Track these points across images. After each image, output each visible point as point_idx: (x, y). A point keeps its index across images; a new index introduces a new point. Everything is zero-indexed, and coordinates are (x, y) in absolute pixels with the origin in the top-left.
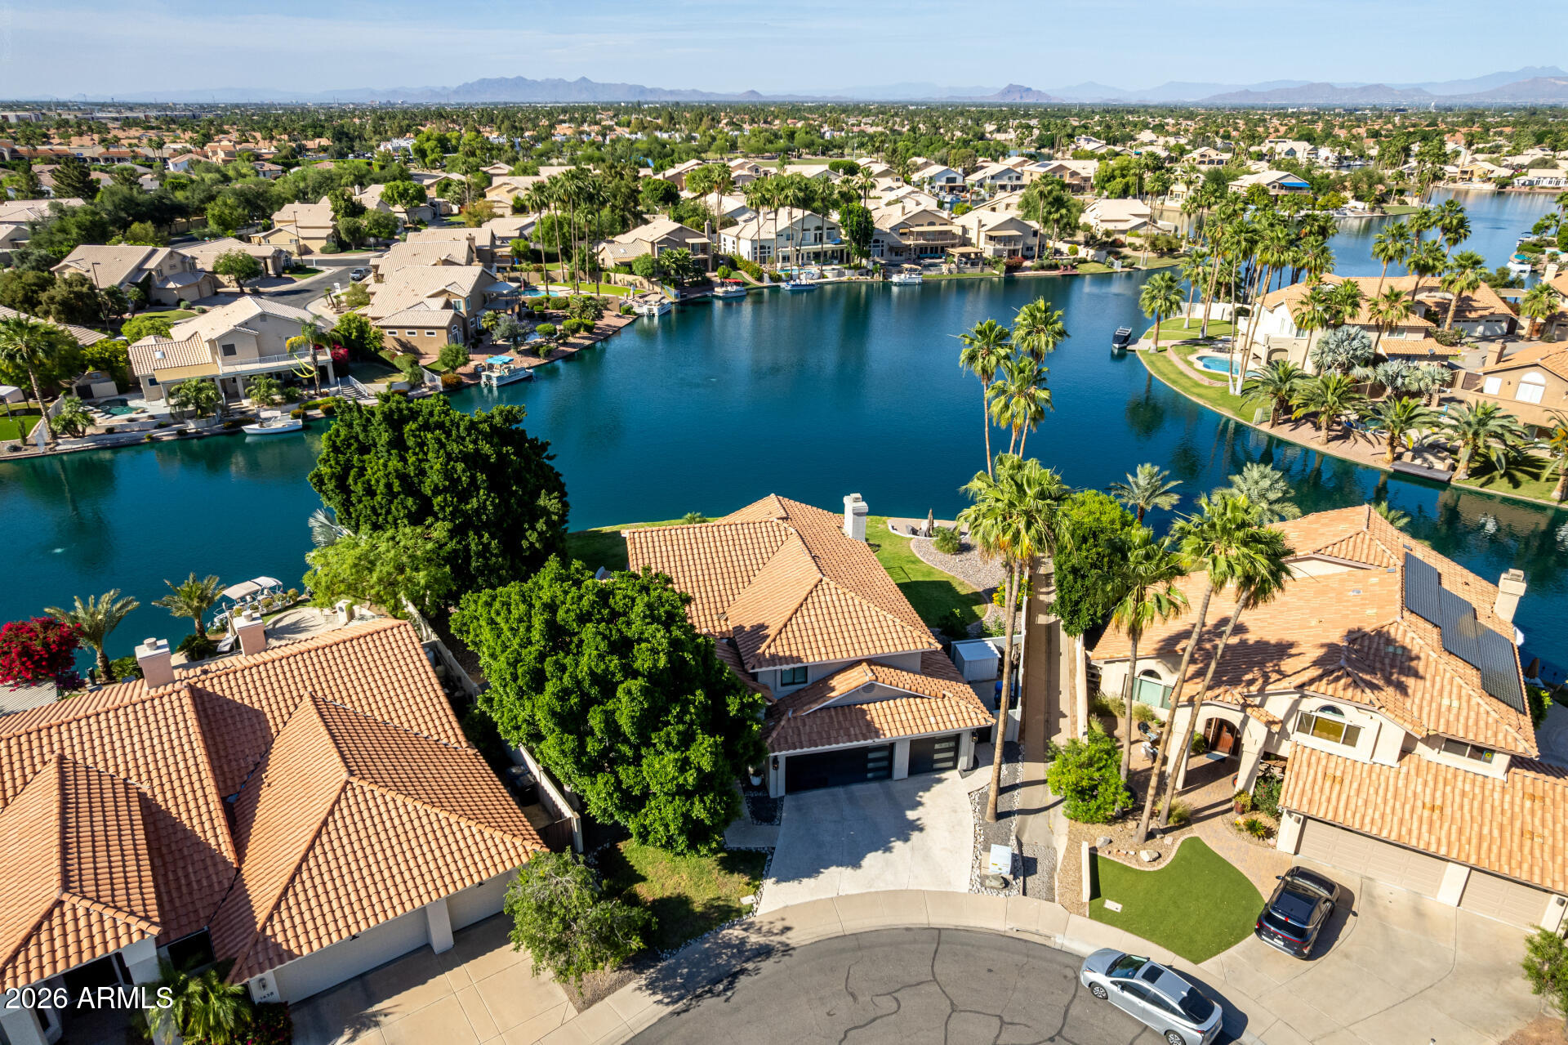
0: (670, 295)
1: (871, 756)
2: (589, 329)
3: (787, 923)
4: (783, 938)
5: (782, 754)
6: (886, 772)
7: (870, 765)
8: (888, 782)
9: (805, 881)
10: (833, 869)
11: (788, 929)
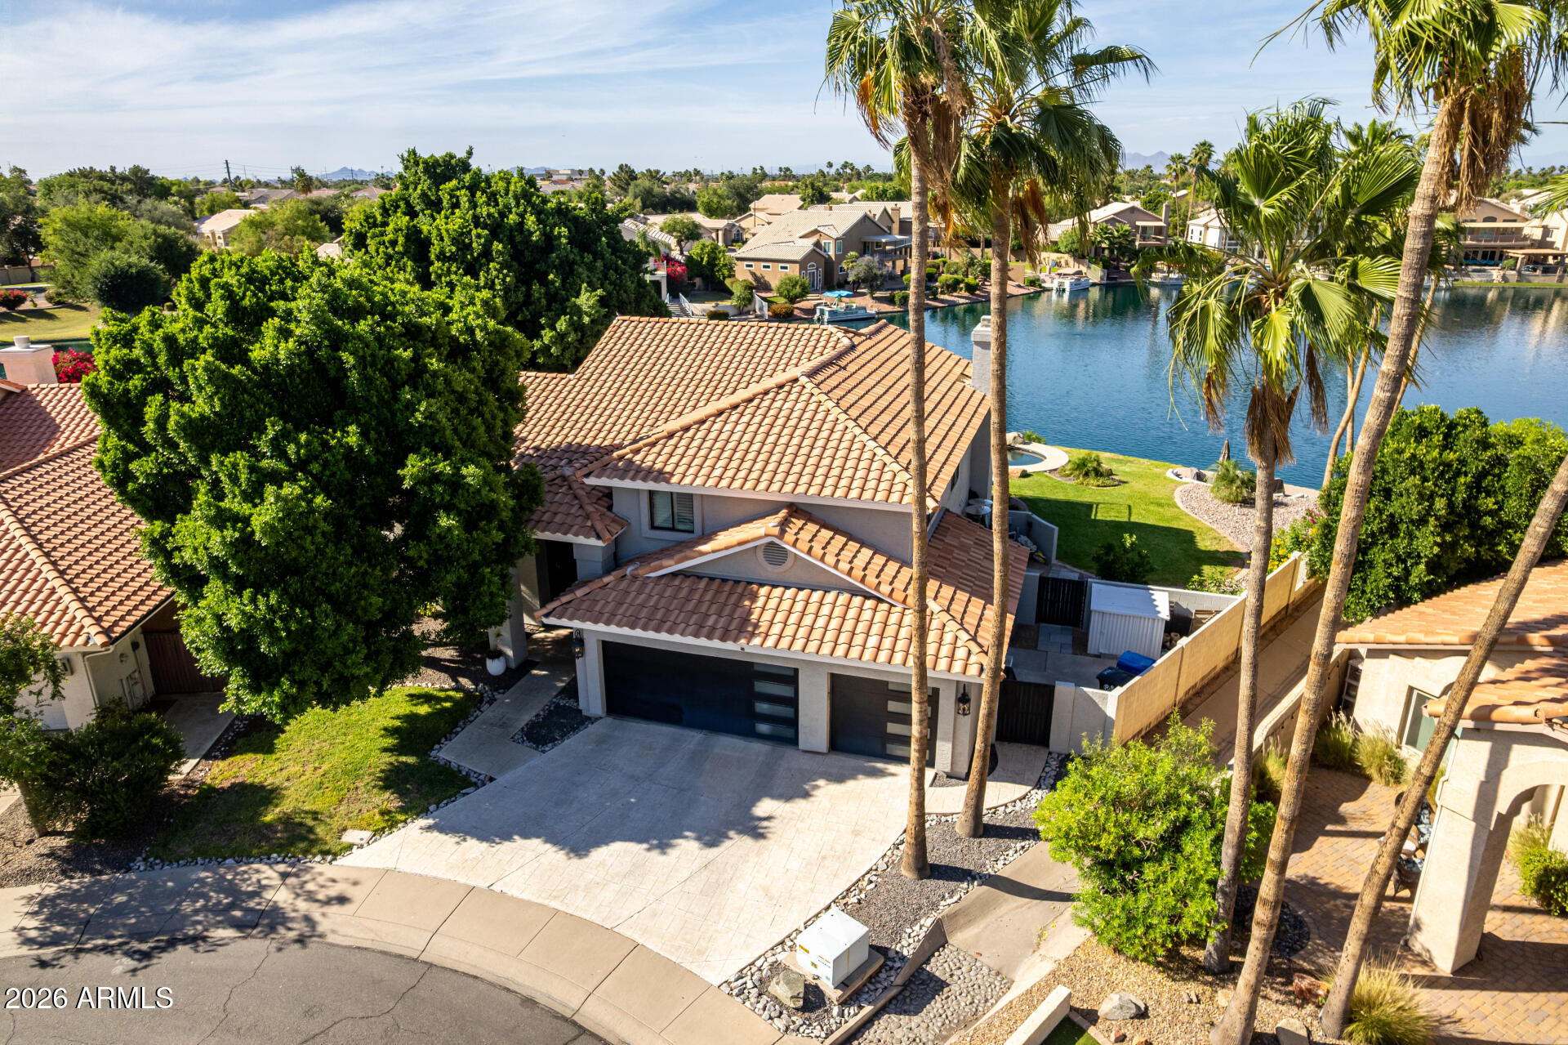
0: (1095, 274)
1: (763, 687)
2: (971, 288)
3: (349, 891)
4: (315, 911)
5: (596, 630)
6: (787, 731)
7: (763, 707)
8: (789, 752)
9: (472, 843)
10: (536, 844)
11: (342, 900)
